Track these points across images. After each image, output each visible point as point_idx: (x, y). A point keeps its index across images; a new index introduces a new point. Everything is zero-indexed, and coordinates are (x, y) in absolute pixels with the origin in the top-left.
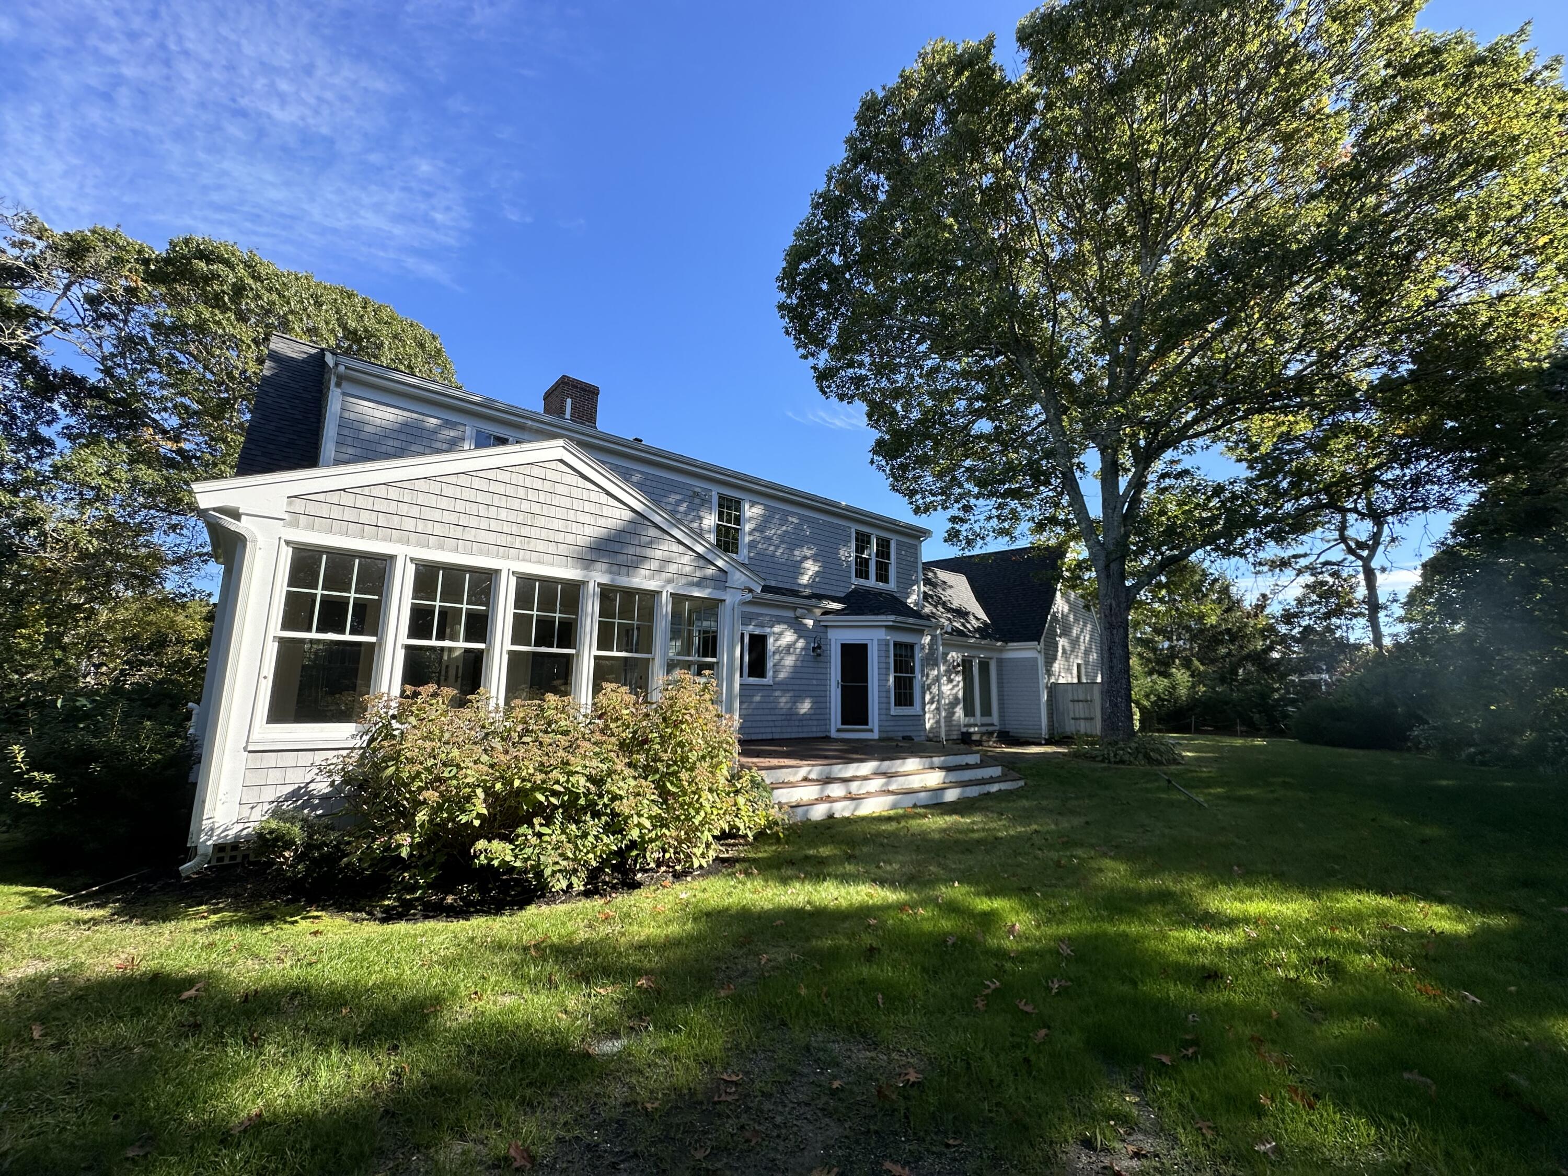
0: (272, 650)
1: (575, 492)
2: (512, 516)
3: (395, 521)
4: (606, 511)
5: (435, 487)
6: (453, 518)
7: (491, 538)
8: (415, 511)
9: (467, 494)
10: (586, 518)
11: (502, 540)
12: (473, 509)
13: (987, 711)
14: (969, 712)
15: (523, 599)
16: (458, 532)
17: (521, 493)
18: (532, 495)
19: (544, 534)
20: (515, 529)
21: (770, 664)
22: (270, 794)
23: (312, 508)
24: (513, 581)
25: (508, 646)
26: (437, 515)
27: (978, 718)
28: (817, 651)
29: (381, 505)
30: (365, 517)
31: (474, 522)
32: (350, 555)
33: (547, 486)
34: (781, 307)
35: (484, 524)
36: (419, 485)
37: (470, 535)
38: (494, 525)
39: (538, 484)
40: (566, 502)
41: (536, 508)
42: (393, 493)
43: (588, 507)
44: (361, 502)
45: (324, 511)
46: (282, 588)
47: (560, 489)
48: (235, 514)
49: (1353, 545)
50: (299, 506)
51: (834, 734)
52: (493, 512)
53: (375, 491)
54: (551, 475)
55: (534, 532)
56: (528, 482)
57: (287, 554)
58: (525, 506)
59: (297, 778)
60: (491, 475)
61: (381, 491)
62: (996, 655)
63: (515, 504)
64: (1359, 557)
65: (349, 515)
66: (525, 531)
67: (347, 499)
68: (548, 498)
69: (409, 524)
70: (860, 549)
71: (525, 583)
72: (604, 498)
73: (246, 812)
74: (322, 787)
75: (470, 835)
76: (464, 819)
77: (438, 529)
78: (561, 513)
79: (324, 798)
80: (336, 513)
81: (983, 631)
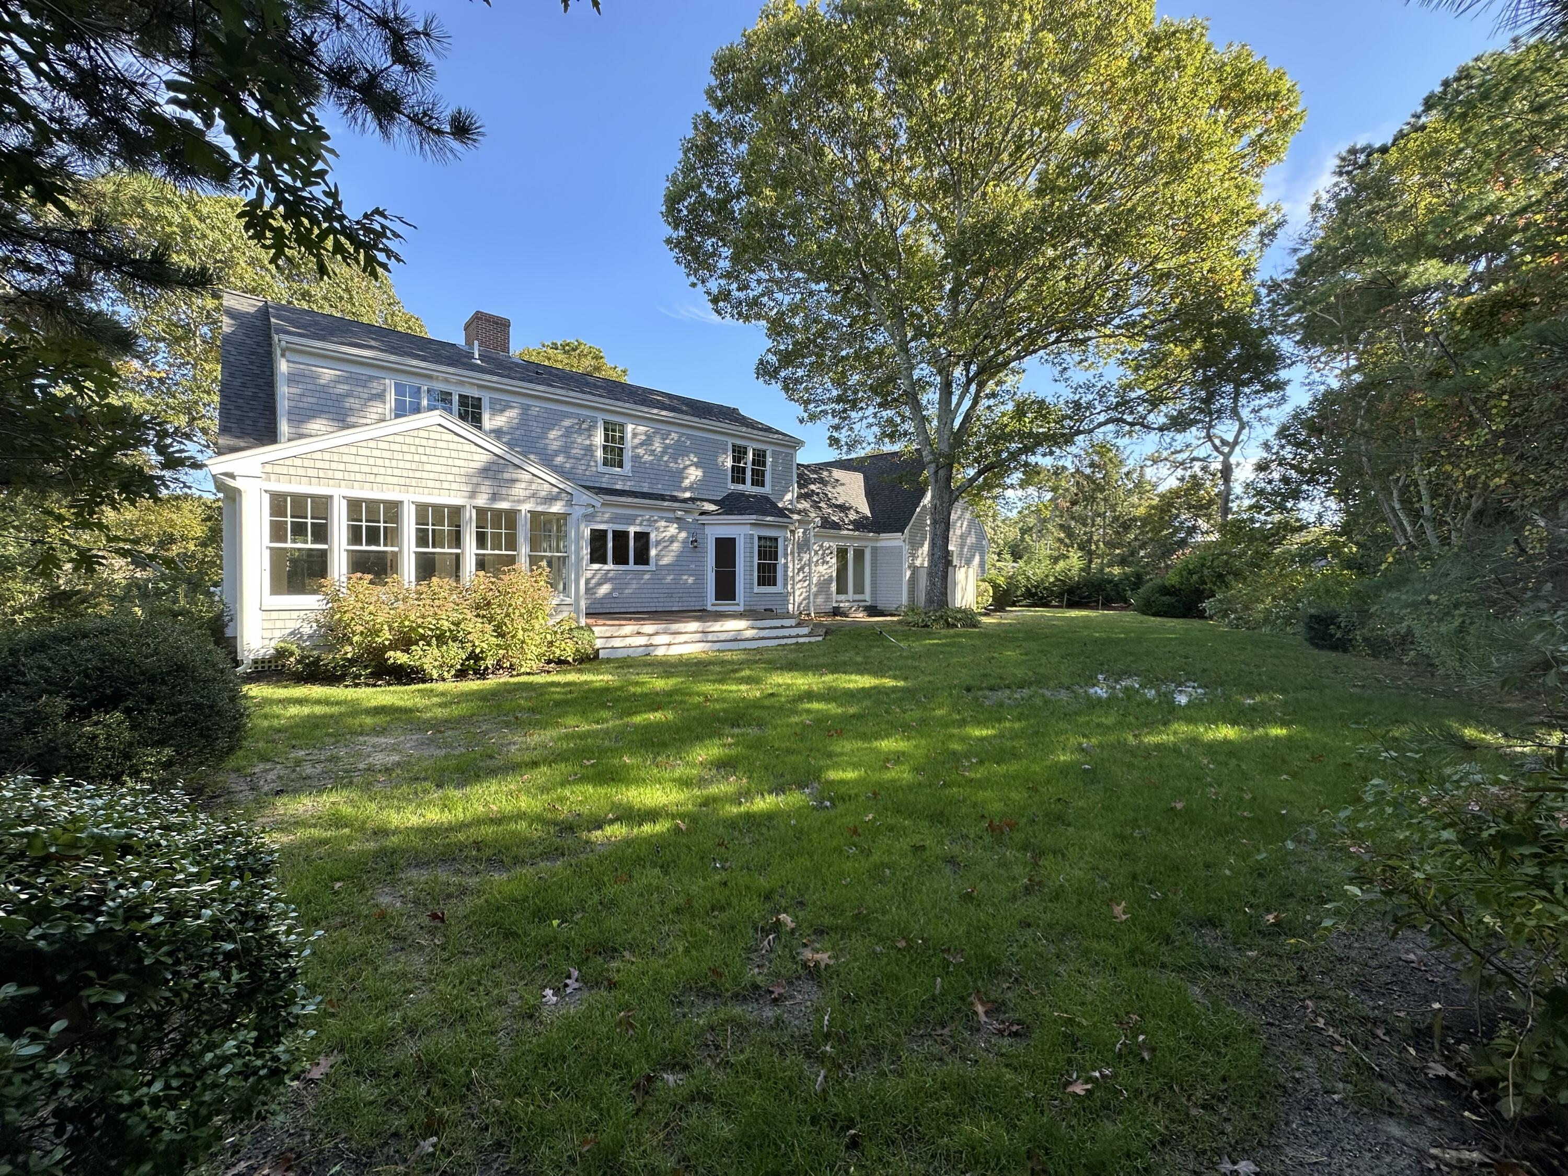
0: (267, 554)
1: (451, 446)
2: (408, 465)
3: (330, 474)
4: (476, 457)
5: (353, 450)
6: (367, 469)
7: (395, 480)
8: (342, 467)
9: (376, 453)
10: (461, 463)
11: (402, 481)
12: (380, 462)
13: (859, 589)
14: (841, 590)
15: (421, 518)
16: (371, 478)
17: (413, 449)
18: (421, 450)
19: (432, 476)
20: (411, 474)
21: (653, 552)
22: (278, 634)
23: (278, 469)
24: (413, 507)
25: (414, 548)
26: (356, 468)
27: (851, 595)
28: (694, 544)
29: (319, 464)
30: (311, 472)
31: (382, 471)
32: (305, 497)
33: (431, 443)
34: (669, 241)
35: (389, 471)
36: (342, 449)
37: (380, 479)
38: (396, 472)
39: (424, 442)
40: (446, 453)
41: (424, 459)
42: (326, 456)
43: (462, 455)
44: (307, 463)
45: (284, 470)
46: (267, 518)
47: (440, 444)
48: (232, 476)
49: (1217, 442)
50: (268, 468)
51: (710, 608)
52: (394, 463)
53: (315, 456)
54: (433, 435)
55: (425, 475)
56: (417, 441)
57: (266, 498)
58: (417, 458)
59: (293, 625)
60: (390, 438)
61: (318, 455)
62: (871, 544)
63: (409, 457)
64: (1221, 453)
65: (301, 472)
66: (418, 474)
67: (298, 462)
68: (432, 451)
69: (339, 475)
70: (737, 459)
71: (422, 509)
72: (474, 448)
73: (266, 642)
74: (307, 630)
75: (384, 649)
76: (379, 640)
77: (359, 477)
78: (443, 461)
79: (310, 637)
80: (292, 471)
81: (860, 525)
